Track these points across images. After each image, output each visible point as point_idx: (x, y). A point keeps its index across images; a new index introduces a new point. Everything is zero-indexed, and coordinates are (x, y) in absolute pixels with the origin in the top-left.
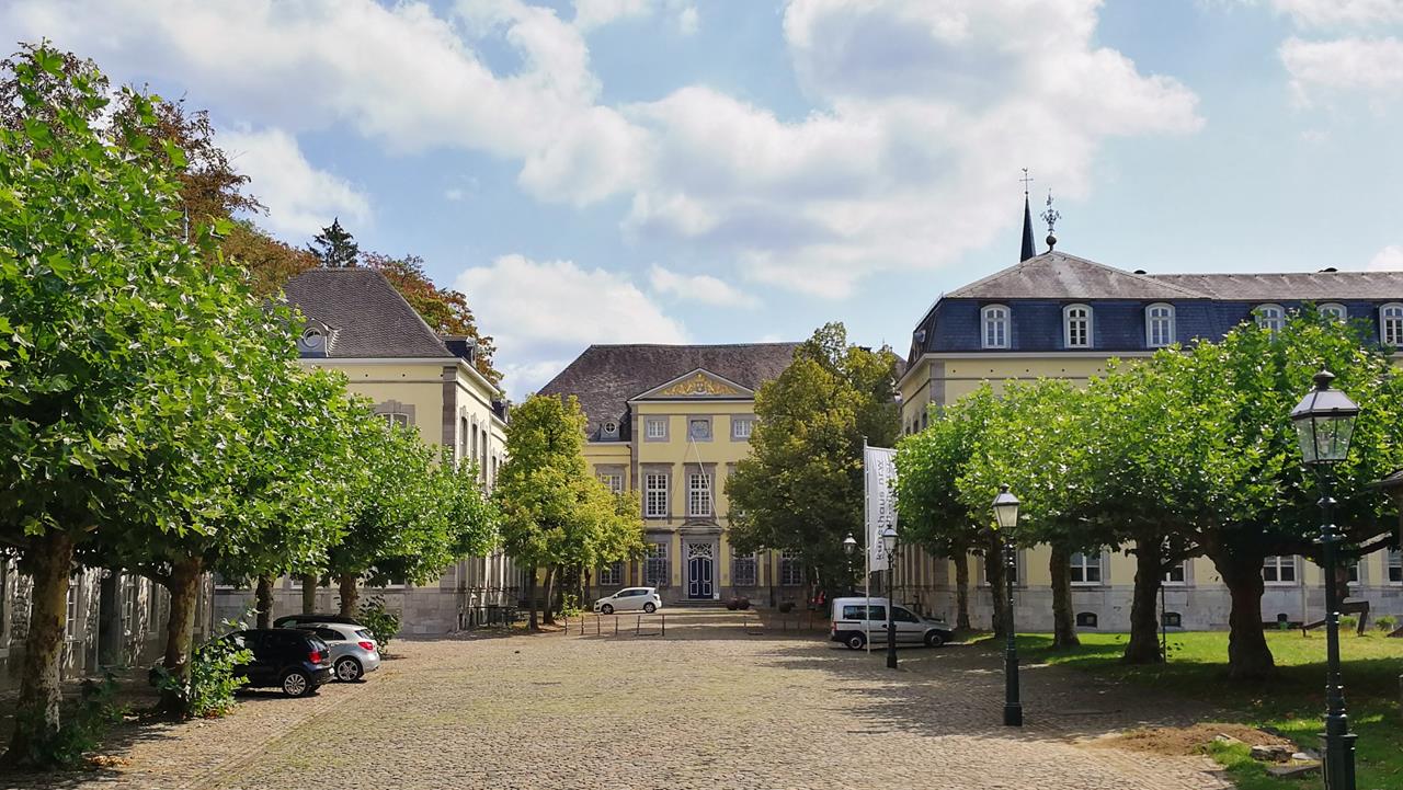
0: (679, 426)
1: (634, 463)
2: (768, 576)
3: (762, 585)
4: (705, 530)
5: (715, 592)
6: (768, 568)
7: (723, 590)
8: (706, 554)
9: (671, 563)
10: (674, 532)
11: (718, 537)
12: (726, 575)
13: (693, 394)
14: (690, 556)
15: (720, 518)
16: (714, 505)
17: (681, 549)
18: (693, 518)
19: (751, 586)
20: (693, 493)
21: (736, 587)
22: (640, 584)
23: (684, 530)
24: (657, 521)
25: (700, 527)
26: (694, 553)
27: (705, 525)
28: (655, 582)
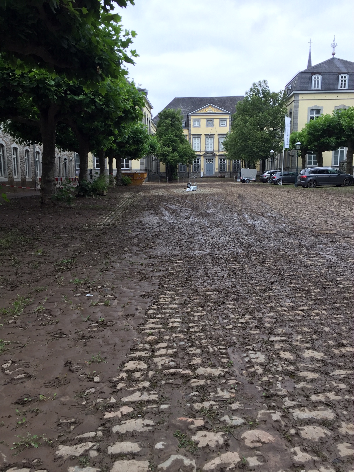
0: (203, 122)
1: (189, 134)
2: (229, 169)
3: (228, 171)
4: (211, 155)
5: (214, 173)
6: (229, 166)
7: (216, 173)
8: (211, 162)
9: (201, 165)
10: (202, 155)
11: (215, 157)
12: (217, 168)
13: (208, 112)
14: (206, 163)
15: (216, 151)
16: (214, 147)
17: (204, 161)
18: (207, 151)
19: (225, 172)
20: (208, 143)
21: (220, 172)
22: (191, 171)
23: (205, 155)
24: (197, 152)
25: (209, 154)
26: (208, 162)
27: (211, 153)
28: (196, 171)
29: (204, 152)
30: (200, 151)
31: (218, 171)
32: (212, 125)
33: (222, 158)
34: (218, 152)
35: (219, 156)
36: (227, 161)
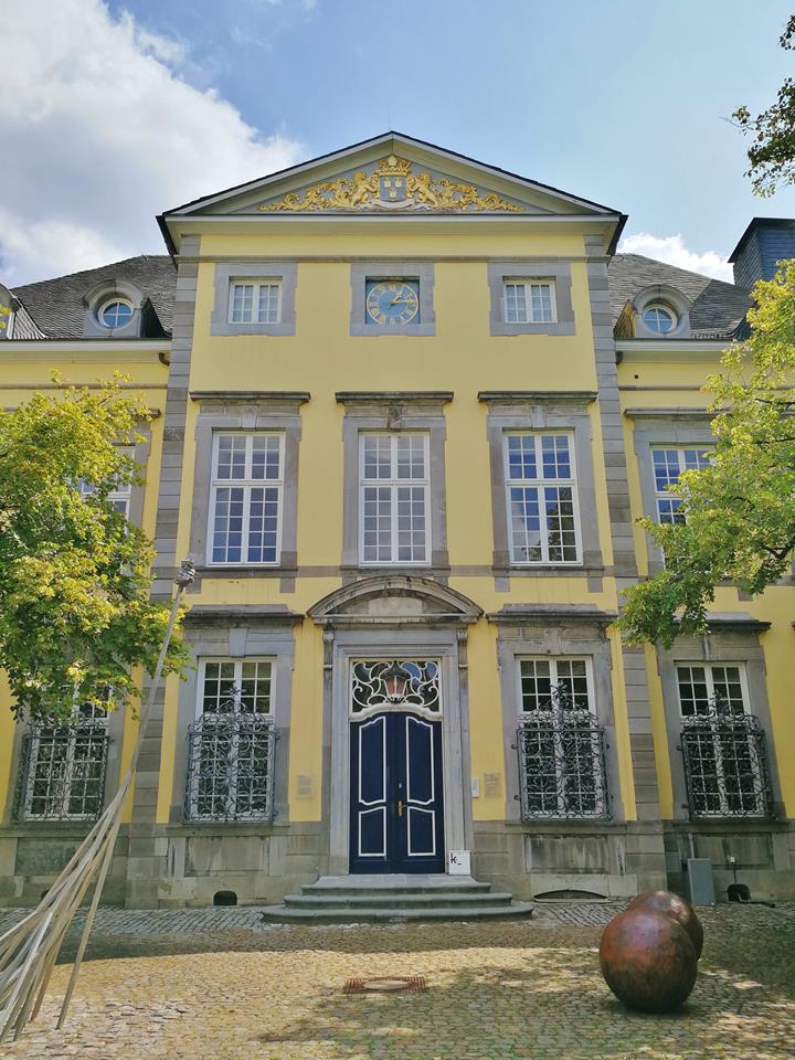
0: (326, 293)
2: (647, 784)
5: (453, 845)
7: (482, 838)
8: (417, 701)
9: (287, 732)
10: (302, 617)
11: (461, 635)
12: (491, 779)
13: (370, 206)
14: (357, 708)
15: (465, 571)
16: (444, 526)
17: (328, 683)
18: (368, 570)
19: (591, 823)
20: (370, 494)
21: (533, 824)
22: (163, 817)
23: (340, 609)
24: (243, 581)
25: (394, 601)
26: (373, 695)
27: (411, 594)
28: (220, 809)
30: (289, 571)
31: (503, 818)
33: (548, 654)
34: (488, 581)
35: (514, 631)
36: (606, 685)
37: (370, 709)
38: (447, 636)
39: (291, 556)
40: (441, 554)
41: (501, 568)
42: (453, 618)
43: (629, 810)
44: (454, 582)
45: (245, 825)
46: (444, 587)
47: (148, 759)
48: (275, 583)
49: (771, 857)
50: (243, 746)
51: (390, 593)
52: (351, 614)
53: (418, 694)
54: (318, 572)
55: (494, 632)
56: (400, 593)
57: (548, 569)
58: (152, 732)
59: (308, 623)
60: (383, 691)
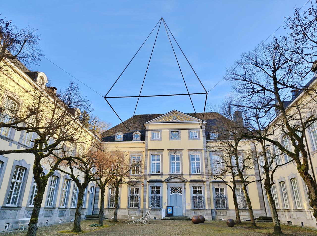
0: (166, 134)
1: (146, 150)
2: (209, 204)
4: (178, 180)
5: (184, 212)
6: (209, 199)
7: (188, 211)
8: (179, 193)
9: (162, 197)
10: (164, 181)
11: (185, 184)
12: (189, 203)
13: (172, 121)
14: (171, 193)
15: (185, 175)
16: (182, 168)
17: (167, 190)
18: (172, 175)
19: (202, 209)
20: (172, 163)
21: (194, 209)
22: (147, 208)
23: (168, 180)
24: (156, 176)
25: (176, 179)
26: (173, 192)
27: (178, 178)
28: (154, 207)
29: (168, 177)
30: (162, 175)
31: (190, 208)
32: (179, 138)
33: (196, 186)
34: (189, 176)
35: (192, 183)
36: (204, 191)
37: (173, 194)
38: (183, 184)
39: (162, 173)
40: (182, 172)
41: (190, 174)
42: (183, 182)
43: (207, 207)
44: (184, 176)
45: (157, 209)
46: (182, 177)
47: (145, 200)
48: (160, 176)
49: (227, 215)
50: (157, 199)
51: (175, 178)
52: (170, 181)
53: (179, 192)
54: (166, 175)
55: (189, 183)
56: (176, 178)
57: (196, 174)
58: (145, 196)
59: (165, 182)
60: (175, 191)
